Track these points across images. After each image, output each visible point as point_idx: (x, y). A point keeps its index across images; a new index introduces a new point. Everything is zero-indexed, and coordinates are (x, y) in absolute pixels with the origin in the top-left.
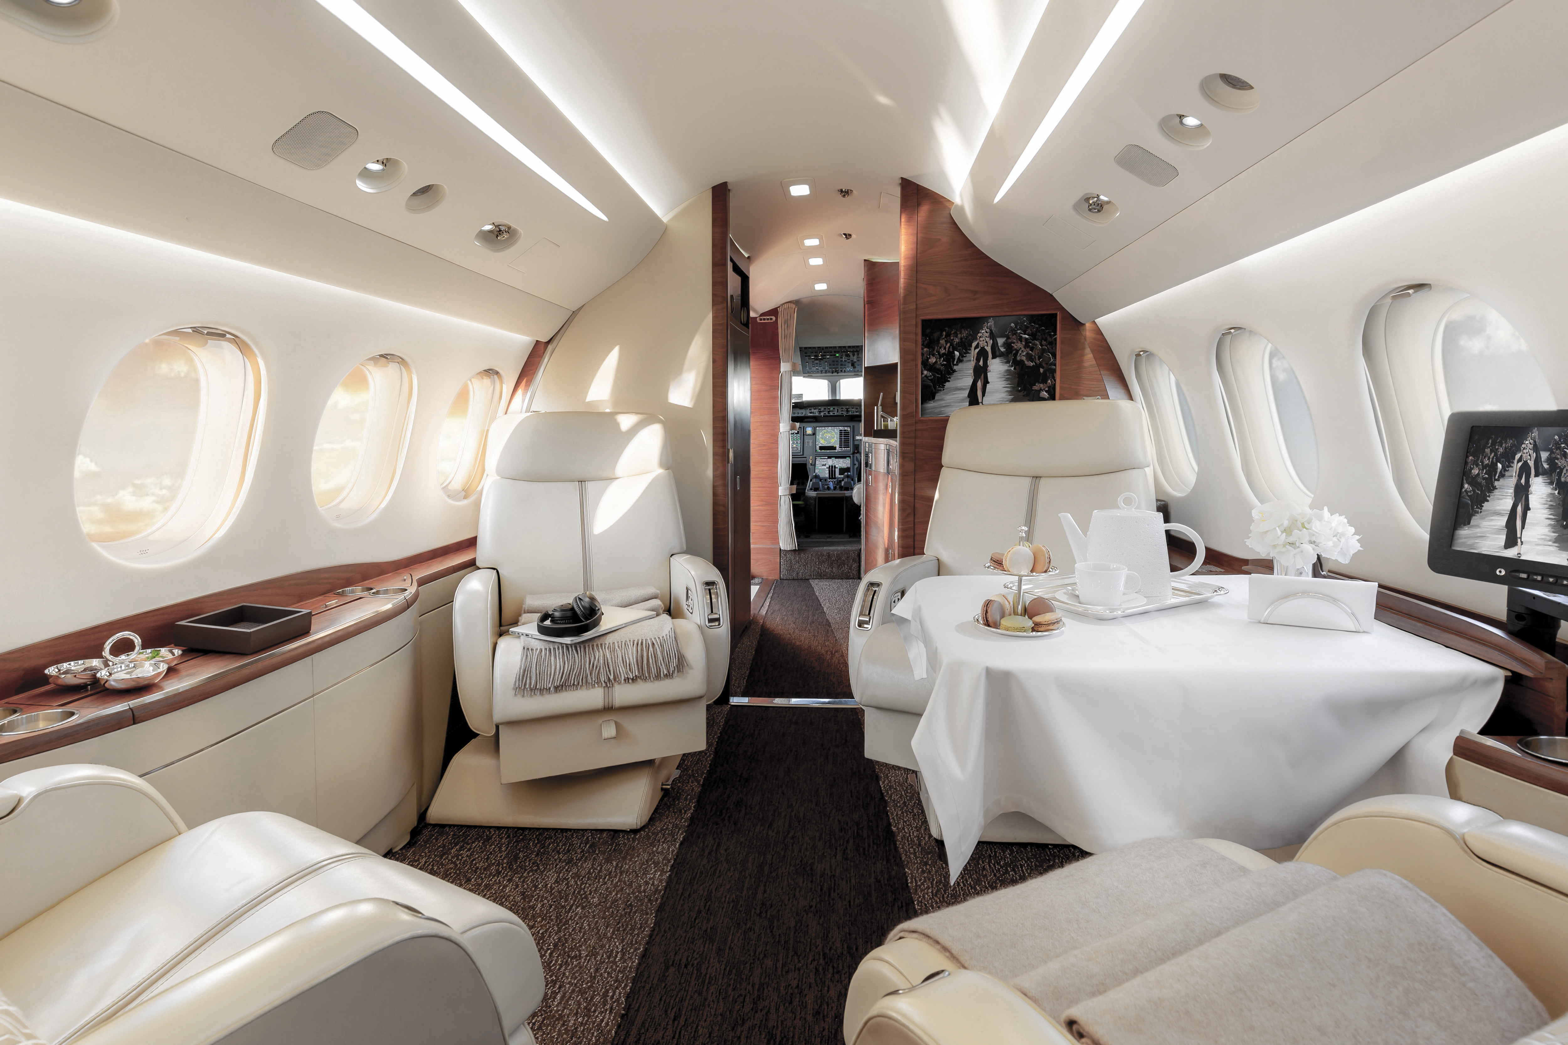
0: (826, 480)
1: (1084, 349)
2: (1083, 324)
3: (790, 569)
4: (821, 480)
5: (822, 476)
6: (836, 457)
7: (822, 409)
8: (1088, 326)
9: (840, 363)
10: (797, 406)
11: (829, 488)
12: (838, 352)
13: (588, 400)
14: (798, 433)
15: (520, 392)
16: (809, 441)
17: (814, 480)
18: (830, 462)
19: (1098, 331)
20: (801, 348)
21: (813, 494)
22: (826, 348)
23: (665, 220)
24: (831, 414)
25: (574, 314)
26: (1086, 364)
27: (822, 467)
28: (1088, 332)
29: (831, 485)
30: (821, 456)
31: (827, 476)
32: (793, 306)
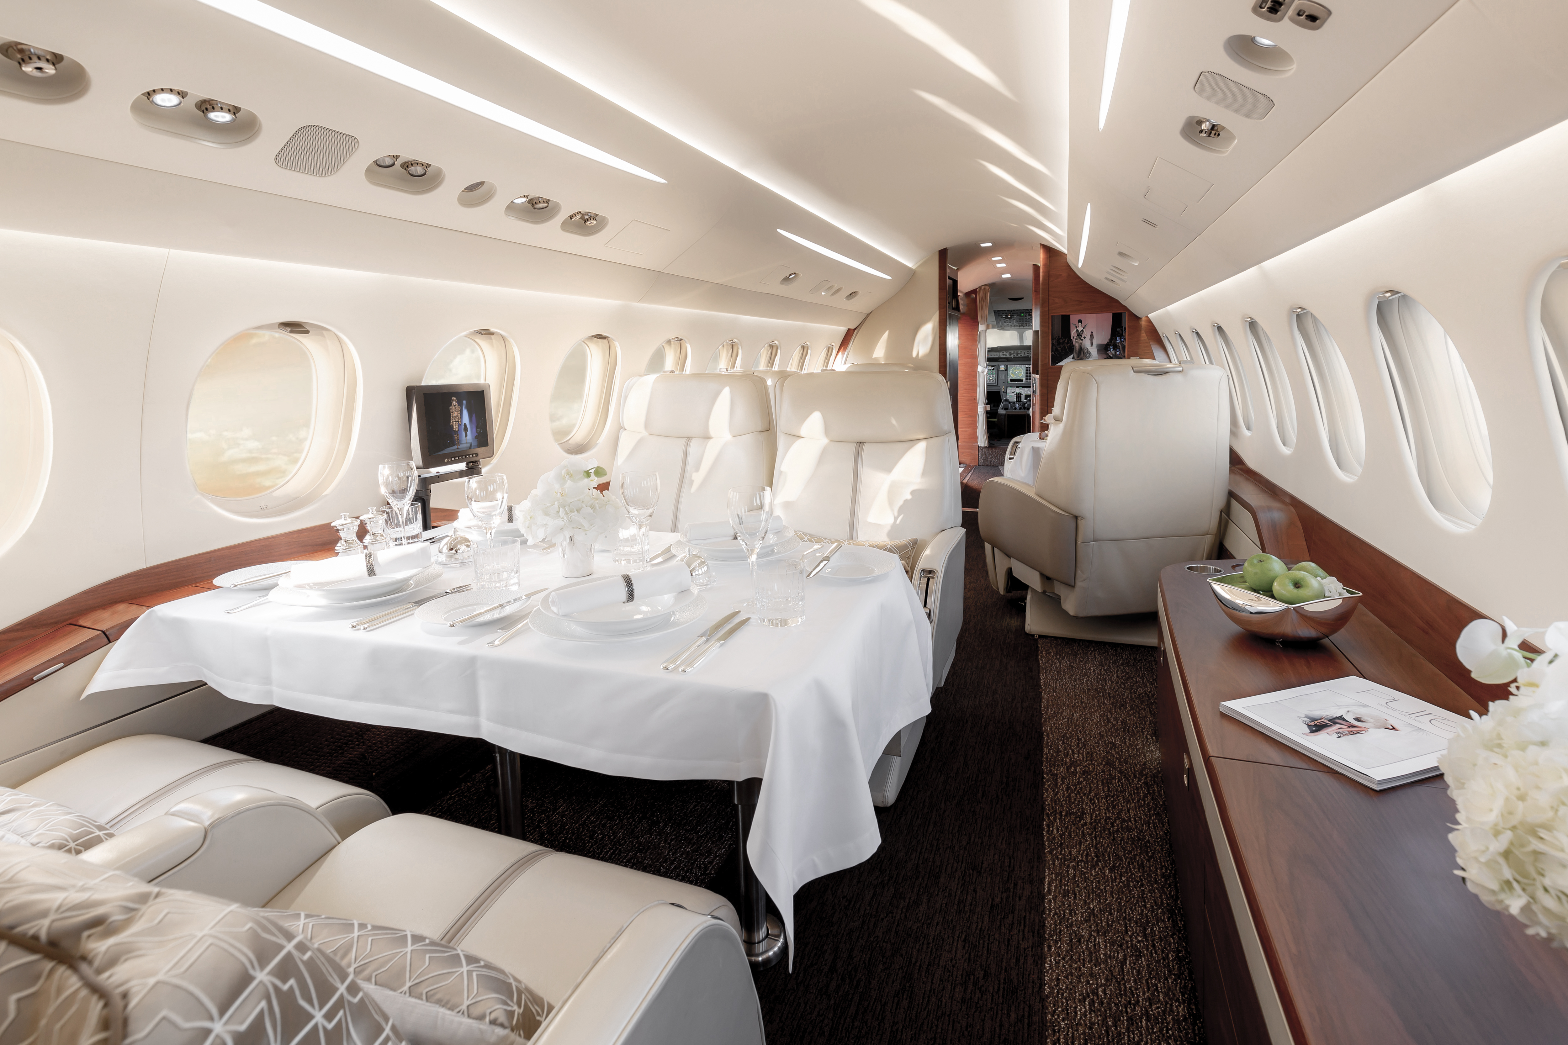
0: (1014, 403)
1: (1141, 331)
2: (1141, 318)
3: (985, 459)
4: (1010, 403)
5: (1010, 400)
6: (1023, 387)
7: (1012, 352)
8: (1144, 319)
9: (1025, 320)
10: (991, 350)
11: (1015, 409)
12: (1023, 313)
13: (874, 356)
14: (994, 369)
15: (840, 353)
16: (1002, 376)
17: (1005, 403)
18: (1018, 390)
19: (1149, 321)
20: (995, 311)
21: (1003, 412)
22: (1014, 310)
23: (914, 268)
24: (1019, 355)
25: (868, 315)
26: (1142, 339)
27: (1011, 394)
28: (1143, 323)
29: (1017, 406)
30: (1011, 386)
31: (1015, 400)
32: (988, 287)
